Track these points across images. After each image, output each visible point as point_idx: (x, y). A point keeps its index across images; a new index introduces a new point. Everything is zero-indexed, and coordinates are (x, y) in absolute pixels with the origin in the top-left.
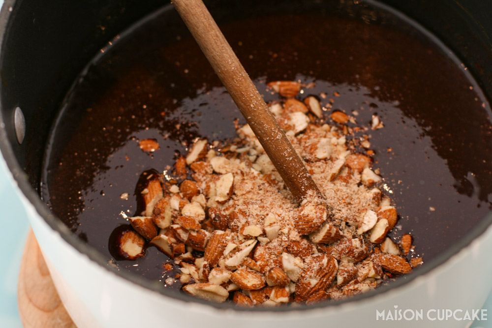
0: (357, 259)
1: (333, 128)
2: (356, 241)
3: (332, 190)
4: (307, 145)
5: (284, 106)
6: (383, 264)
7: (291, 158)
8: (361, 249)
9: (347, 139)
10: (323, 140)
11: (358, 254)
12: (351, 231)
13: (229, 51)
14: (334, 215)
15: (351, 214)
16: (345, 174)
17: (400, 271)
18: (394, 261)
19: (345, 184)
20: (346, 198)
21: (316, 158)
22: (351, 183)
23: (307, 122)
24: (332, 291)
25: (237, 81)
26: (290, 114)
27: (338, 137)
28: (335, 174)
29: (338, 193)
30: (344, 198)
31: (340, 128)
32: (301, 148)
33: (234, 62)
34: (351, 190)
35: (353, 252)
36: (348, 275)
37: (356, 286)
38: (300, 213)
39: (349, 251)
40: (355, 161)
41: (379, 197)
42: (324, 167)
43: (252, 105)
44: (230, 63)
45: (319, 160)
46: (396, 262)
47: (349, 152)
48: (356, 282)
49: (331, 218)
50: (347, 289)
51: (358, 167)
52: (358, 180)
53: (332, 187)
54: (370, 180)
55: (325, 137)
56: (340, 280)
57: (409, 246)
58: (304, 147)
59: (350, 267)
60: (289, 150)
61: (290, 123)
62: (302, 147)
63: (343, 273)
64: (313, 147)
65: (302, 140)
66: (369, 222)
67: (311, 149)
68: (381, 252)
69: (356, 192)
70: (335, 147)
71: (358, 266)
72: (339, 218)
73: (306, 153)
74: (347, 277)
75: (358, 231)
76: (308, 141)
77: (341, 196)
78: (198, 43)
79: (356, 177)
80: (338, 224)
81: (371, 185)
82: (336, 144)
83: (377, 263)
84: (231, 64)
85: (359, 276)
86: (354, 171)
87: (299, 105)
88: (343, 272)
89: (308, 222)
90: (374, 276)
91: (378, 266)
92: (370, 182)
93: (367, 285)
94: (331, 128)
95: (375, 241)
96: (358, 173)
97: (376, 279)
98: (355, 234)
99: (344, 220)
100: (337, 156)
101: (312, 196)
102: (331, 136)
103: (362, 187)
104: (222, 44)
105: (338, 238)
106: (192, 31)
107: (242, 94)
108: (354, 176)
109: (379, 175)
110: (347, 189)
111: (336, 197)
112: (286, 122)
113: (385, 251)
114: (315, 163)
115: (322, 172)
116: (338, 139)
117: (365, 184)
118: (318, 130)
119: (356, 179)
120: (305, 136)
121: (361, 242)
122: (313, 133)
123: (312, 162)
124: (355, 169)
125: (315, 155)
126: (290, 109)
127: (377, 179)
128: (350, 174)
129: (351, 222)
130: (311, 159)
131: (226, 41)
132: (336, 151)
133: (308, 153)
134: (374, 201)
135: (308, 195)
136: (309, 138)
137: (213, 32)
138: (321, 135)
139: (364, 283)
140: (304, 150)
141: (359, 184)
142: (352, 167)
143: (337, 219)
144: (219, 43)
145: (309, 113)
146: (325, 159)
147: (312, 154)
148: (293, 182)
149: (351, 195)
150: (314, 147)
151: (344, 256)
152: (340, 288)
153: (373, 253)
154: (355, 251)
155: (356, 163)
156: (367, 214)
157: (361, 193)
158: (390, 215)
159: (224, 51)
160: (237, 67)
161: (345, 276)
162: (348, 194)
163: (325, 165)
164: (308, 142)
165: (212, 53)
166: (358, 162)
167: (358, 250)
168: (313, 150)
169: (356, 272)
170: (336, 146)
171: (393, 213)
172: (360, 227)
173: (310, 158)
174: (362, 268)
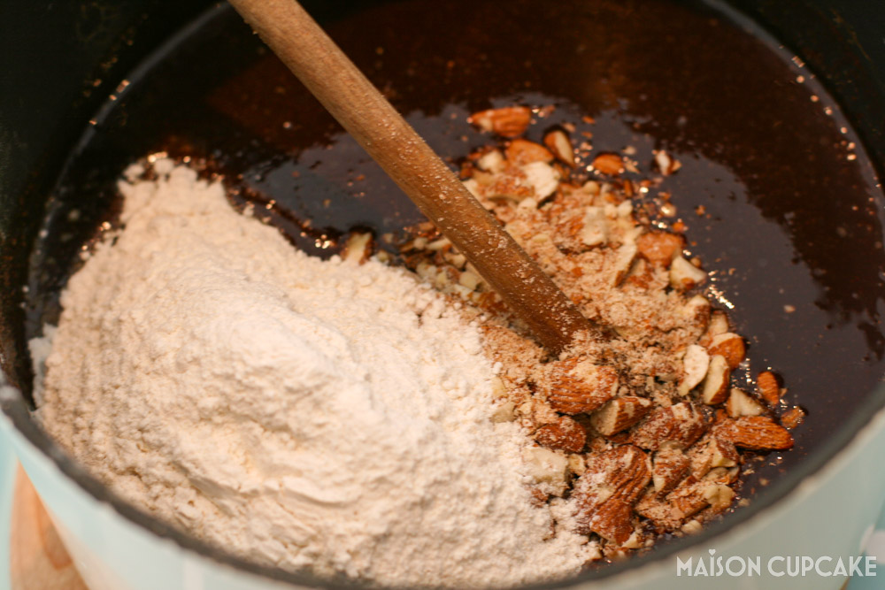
0: (687, 441)
1: (606, 187)
2: (678, 408)
3: (621, 304)
4: (562, 222)
5: (507, 153)
6: (736, 440)
7: (532, 280)
8: (691, 422)
9: (634, 205)
10: (592, 211)
11: (689, 431)
12: (666, 392)
13: (379, 103)
14: (630, 369)
15: (661, 360)
16: (640, 271)
17: (769, 447)
18: (755, 430)
19: (642, 290)
20: (650, 317)
21: (583, 244)
22: (653, 289)
23: (555, 178)
24: (651, 507)
25: (405, 156)
26: (522, 168)
27: (617, 202)
28: (622, 272)
29: (634, 309)
30: (646, 318)
31: (619, 185)
32: (552, 229)
33: (392, 123)
34: (655, 302)
35: (678, 430)
36: (672, 472)
37: (692, 489)
38: (567, 371)
39: (672, 430)
40: (654, 245)
41: (706, 313)
42: (601, 261)
43: (442, 196)
44: (386, 125)
45: (590, 248)
46: (760, 430)
47: (640, 230)
48: (692, 481)
49: (626, 375)
50: (676, 497)
51: (661, 256)
52: (664, 281)
53: (620, 299)
54: (686, 279)
55: (592, 204)
56: (659, 483)
57: (776, 391)
58: (557, 225)
59: (677, 457)
60: (525, 266)
61: (525, 183)
62: (553, 226)
63: (662, 470)
64: (575, 224)
65: (553, 214)
66: (694, 368)
67: (572, 228)
68: (729, 417)
69: (664, 305)
70: (614, 222)
71: (690, 452)
72: (641, 372)
73: (563, 237)
74: (670, 475)
75: (679, 389)
76: (563, 214)
77: (641, 314)
78: (319, 99)
79: (661, 276)
80: (640, 384)
81: (689, 290)
82: (614, 215)
83: (724, 440)
84: (388, 127)
85: (694, 470)
86: (655, 264)
87: (535, 150)
88: (662, 468)
89: (580, 392)
90: (722, 462)
91: (726, 444)
92: (688, 282)
93: (713, 482)
94: (600, 186)
95: (713, 400)
96: (663, 269)
97: (729, 469)
98: (675, 395)
99: (649, 373)
100: (620, 239)
101: (584, 341)
102: (604, 203)
103: (673, 294)
104: (364, 92)
105: (643, 415)
106: (303, 79)
107: (419, 178)
108: (655, 274)
109: (700, 268)
110: (649, 300)
111: (629, 317)
112: (518, 182)
113: (735, 414)
114: (582, 255)
115: (599, 271)
116: (617, 205)
117: (677, 287)
118: (577, 194)
119: (660, 279)
120: (556, 207)
121: (690, 409)
122: (570, 200)
123: (576, 253)
124: (656, 260)
125: (581, 240)
126: (519, 158)
127: (697, 277)
128: (650, 271)
129: (663, 375)
130: (572, 248)
131: (371, 85)
132: (616, 229)
133: (568, 237)
134: (698, 322)
135: (576, 342)
136: (563, 209)
137: (343, 74)
138: (585, 201)
139: (706, 480)
140: (558, 231)
141: (668, 289)
142: (650, 257)
143: (636, 374)
144: (358, 92)
145: (556, 161)
146: (600, 246)
147: (574, 237)
148: (545, 323)
149: (658, 310)
150: (576, 226)
151: (664, 441)
152: (662, 497)
153: (715, 422)
154: (681, 427)
155: (656, 249)
156: (689, 353)
157: (673, 307)
158: (731, 350)
159: (370, 104)
160: (400, 130)
161: (666, 474)
162: (651, 309)
163: (601, 257)
164: (564, 217)
165: (349, 112)
166: (661, 247)
167: (688, 425)
168: (575, 230)
169: (687, 464)
170: (615, 219)
171: (737, 346)
172: (682, 381)
173: (572, 245)
174: (698, 455)
